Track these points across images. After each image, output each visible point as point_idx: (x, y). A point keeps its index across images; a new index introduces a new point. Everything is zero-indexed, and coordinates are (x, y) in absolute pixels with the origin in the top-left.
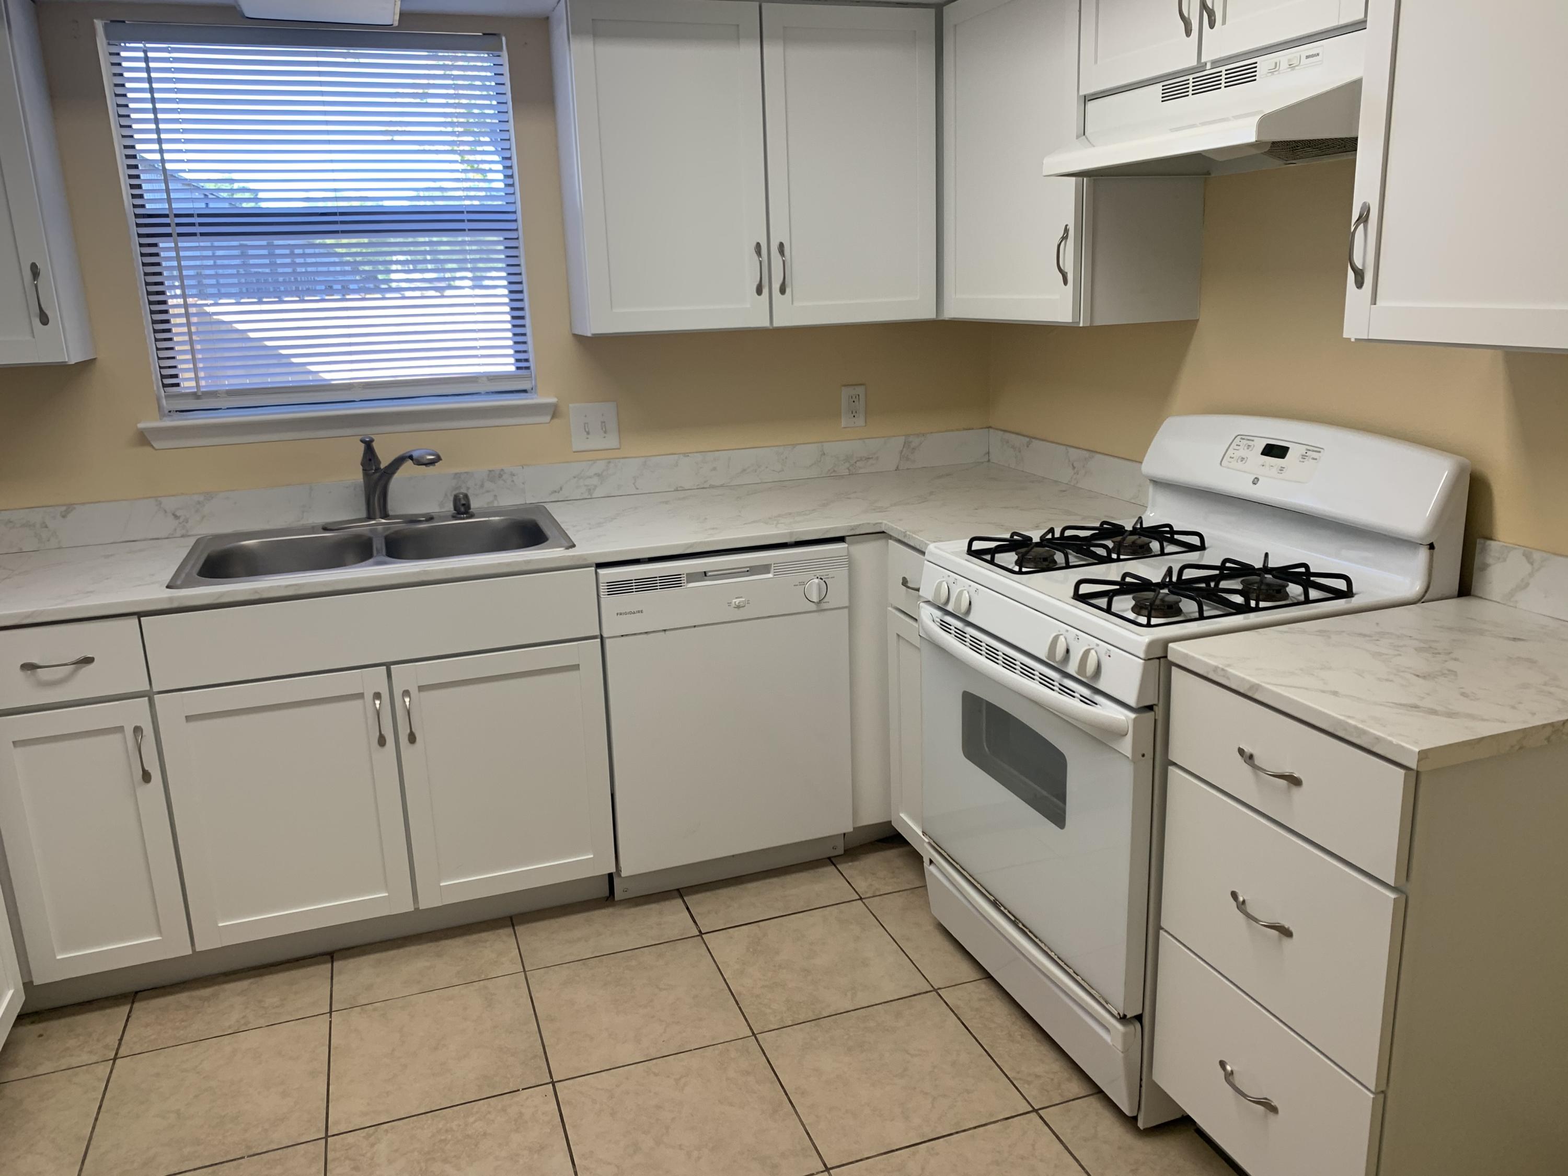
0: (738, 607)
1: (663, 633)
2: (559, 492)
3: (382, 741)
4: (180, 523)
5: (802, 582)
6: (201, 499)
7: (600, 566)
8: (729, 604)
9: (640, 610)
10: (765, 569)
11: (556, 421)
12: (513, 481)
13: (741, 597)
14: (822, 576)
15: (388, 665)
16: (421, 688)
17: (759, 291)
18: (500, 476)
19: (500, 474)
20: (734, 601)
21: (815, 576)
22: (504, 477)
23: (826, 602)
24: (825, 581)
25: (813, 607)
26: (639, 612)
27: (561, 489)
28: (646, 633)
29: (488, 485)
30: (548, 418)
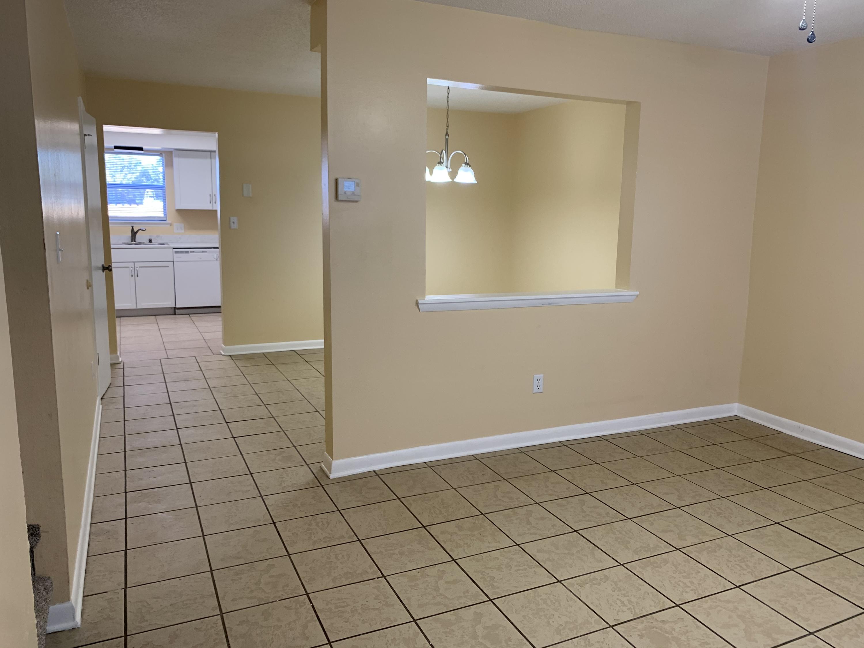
1: (186, 262)
3: (132, 276)
7: (174, 248)
8: (199, 258)
9: (181, 257)
11: (171, 226)
15: (134, 262)
16: (140, 267)
17: (210, 203)
28: (182, 261)
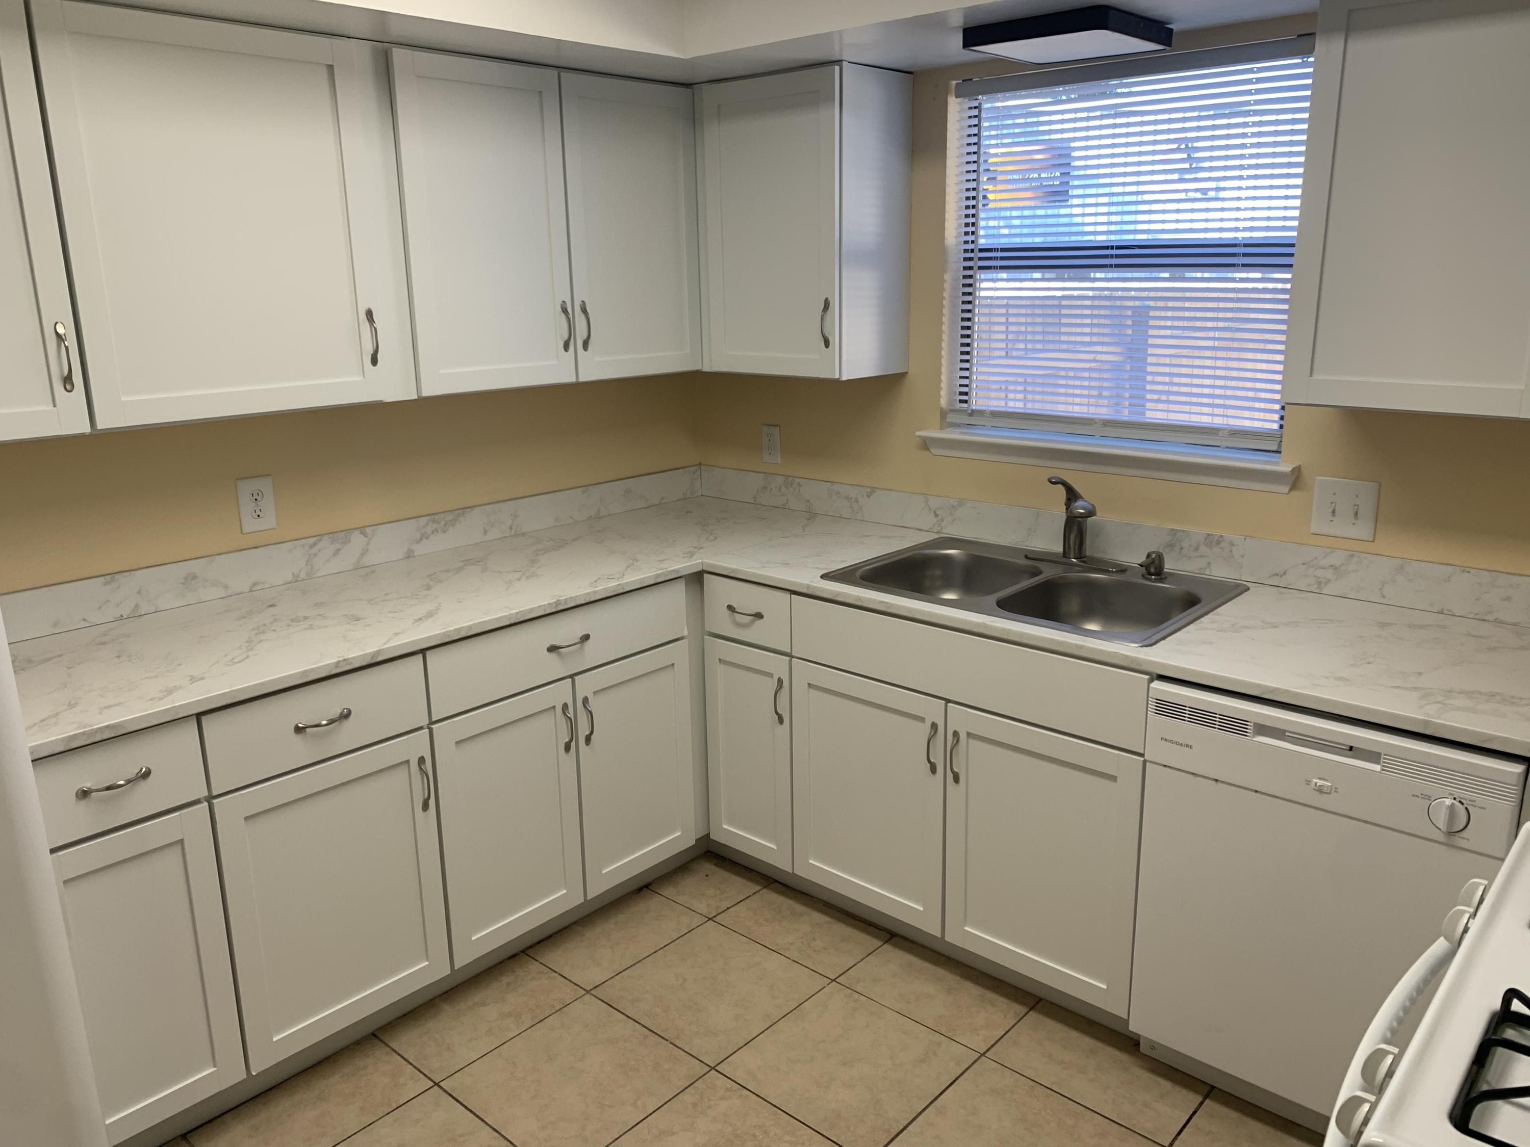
0: (1320, 790)
1: (1214, 783)
2: (1281, 576)
3: (933, 769)
4: (938, 521)
5: (1426, 795)
6: (956, 504)
7: (1158, 676)
8: (1308, 782)
9: (1190, 744)
10: (1373, 756)
11: (1294, 493)
12: (1231, 551)
13: (1327, 780)
14: (1463, 799)
15: (946, 702)
16: (969, 735)
18: (1218, 543)
19: (1218, 540)
20: (1315, 780)
21: (1450, 794)
22: (1222, 545)
23: (1463, 838)
24: (1466, 808)
25: (1441, 837)
26: (1187, 746)
27: (1285, 573)
28: (1193, 774)
29: (1203, 549)
30: (1285, 489)
